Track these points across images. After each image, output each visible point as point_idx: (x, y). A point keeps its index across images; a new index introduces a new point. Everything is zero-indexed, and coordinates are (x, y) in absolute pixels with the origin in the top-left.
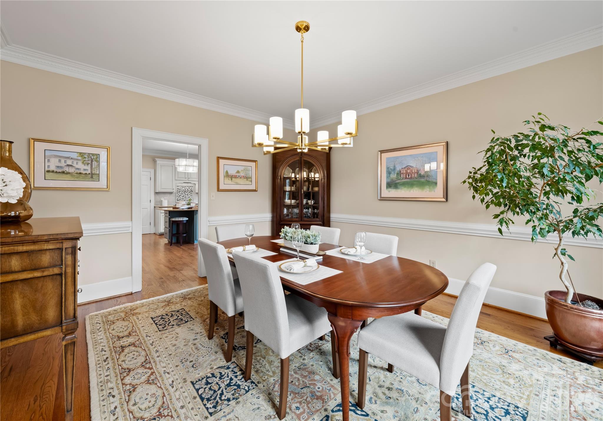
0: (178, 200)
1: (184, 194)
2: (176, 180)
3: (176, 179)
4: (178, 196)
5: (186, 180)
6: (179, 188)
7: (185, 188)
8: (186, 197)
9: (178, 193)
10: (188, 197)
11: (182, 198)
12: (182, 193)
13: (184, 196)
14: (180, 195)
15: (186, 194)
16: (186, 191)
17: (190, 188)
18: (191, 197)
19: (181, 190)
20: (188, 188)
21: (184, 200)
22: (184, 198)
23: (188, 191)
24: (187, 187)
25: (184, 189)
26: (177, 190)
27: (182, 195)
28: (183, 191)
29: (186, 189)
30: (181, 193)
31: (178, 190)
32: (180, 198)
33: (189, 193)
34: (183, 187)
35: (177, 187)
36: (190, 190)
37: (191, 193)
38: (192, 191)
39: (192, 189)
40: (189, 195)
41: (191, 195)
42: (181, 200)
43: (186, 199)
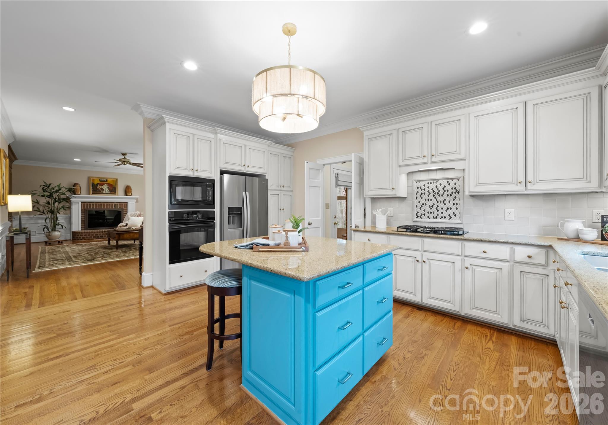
0: (419, 215)
1: (434, 201)
2: (400, 166)
3: (401, 163)
4: (419, 205)
5: (426, 163)
6: (421, 184)
7: (438, 185)
8: (439, 209)
9: (419, 198)
10: (445, 208)
11: (428, 209)
12: (427, 198)
13: (435, 206)
14: (425, 202)
15: (441, 199)
16: (441, 193)
17: (452, 183)
18: (454, 207)
19: (427, 189)
20: (444, 183)
21: (435, 215)
22: (434, 209)
23: (446, 193)
24: (440, 182)
25: (433, 186)
26: (416, 190)
27: (430, 203)
28: (431, 192)
29: (440, 188)
30: (425, 197)
31: (419, 190)
32: (424, 211)
33: (449, 196)
34: (431, 183)
35: (417, 182)
36: (452, 189)
37: (455, 197)
38: (457, 190)
39: (457, 186)
40: (449, 202)
41: (454, 202)
42: (427, 215)
43: (440, 213)
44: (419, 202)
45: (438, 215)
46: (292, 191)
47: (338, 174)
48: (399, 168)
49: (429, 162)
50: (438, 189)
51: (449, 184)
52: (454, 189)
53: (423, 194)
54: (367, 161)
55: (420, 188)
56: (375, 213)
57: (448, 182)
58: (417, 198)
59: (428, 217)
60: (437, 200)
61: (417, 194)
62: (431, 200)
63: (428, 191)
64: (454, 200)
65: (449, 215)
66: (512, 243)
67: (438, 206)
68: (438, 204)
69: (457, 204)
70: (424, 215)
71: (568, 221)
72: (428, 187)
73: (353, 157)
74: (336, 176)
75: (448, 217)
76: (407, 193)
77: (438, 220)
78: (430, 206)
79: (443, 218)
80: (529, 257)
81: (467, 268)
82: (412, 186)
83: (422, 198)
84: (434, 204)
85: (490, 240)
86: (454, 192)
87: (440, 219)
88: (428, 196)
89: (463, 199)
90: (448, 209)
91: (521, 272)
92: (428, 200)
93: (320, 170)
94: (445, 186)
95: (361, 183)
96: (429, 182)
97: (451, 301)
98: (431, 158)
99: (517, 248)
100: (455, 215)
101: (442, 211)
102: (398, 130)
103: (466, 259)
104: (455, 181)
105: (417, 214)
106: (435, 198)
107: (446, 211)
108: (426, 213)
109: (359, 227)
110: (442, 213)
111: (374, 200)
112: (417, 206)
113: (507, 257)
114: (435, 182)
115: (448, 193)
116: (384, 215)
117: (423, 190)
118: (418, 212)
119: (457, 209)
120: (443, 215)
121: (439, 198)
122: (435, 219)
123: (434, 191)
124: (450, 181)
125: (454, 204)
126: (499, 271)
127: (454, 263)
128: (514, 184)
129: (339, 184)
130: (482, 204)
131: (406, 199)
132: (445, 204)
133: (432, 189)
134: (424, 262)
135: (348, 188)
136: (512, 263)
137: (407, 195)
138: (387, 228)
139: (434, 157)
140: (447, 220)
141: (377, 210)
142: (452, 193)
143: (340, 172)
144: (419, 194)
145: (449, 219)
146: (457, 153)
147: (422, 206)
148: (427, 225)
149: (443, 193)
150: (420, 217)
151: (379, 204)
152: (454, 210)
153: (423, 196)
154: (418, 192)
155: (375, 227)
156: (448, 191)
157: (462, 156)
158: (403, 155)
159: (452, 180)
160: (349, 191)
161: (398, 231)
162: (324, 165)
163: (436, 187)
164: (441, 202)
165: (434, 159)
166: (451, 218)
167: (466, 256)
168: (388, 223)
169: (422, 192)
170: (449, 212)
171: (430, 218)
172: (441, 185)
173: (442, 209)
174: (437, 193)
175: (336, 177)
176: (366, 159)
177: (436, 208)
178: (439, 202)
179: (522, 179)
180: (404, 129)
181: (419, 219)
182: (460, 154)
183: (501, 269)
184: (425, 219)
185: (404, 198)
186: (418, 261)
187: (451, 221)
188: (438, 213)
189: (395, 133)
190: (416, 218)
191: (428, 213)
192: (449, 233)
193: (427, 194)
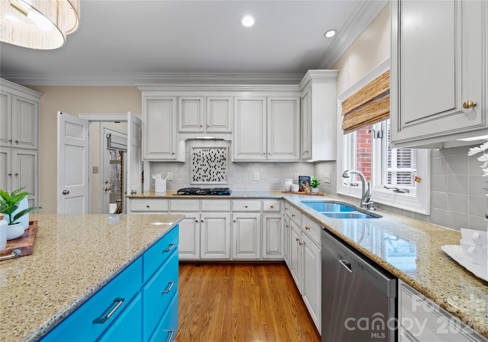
0: (196, 178)
1: (207, 166)
2: (180, 132)
3: (181, 130)
4: (196, 170)
5: (202, 132)
6: (197, 151)
7: (211, 152)
8: (212, 172)
9: (196, 164)
10: (216, 172)
11: (203, 173)
12: (202, 163)
13: (208, 171)
14: (200, 167)
15: (212, 164)
16: (213, 159)
17: (221, 151)
18: (222, 171)
19: (202, 156)
20: (215, 151)
21: (208, 178)
22: (207, 173)
23: (216, 160)
24: (212, 150)
25: (207, 153)
26: (193, 156)
27: (204, 168)
28: (205, 158)
29: (212, 155)
30: (200, 162)
31: (196, 156)
32: (200, 174)
33: (219, 162)
34: (205, 151)
35: (194, 149)
36: (221, 156)
37: (223, 163)
38: (224, 158)
39: (224, 154)
40: (219, 167)
41: (222, 167)
42: (202, 178)
43: (212, 176)
44: (196, 167)
45: (210, 178)
46: (36, 150)
47: (110, 135)
48: (178, 134)
49: (205, 132)
50: (210, 156)
51: (219, 152)
52: (222, 157)
53: (199, 160)
54: (145, 123)
55: (197, 154)
56: (154, 177)
57: (218, 151)
58: (194, 163)
59: (203, 180)
60: (209, 165)
61: (194, 160)
62: (205, 165)
63: (203, 158)
64: (222, 165)
65: (219, 178)
66: (263, 198)
67: (210, 171)
68: (210, 169)
69: (224, 169)
70: (200, 178)
71: (286, 180)
72: (203, 154)
73: (129, 117)
74: (108, 136)
75: (218, 180)
76: (186, 159)
77: (210, 182)
78: (204, 171)
79: (215, 180)
80: (272, 207)
81: (234, 221)
82: (190, 153)
83: (198, 163)
84: (207, 169)
85: (250, 197)
86: (222, 159)
87: (212, 181)
88: (203, 162)
89: (229, 165)
90: (218, 172)
91: (267, 218)
92: (203, 165)
93: (83, 126)
94: (216, 154)
95: (139, 146)
96: (204, 150)
97: (223, 251)
98: (207, 128)
99: (266, 202)
100: (223, 178)
101: (213, 174)
102: (178, 98)
103: (233, 213)
104: (223, 150)
105: (193, 178)
106: (208, 163)
107: (217, 174)
108: (201, 176)
109: (136, 193)
110: (213, 176)
111: (153, 164)
112: (194, 171)
113: (259, 209)
114: (208, 150)
115: (218, 160)
116: (164, 179)
117: (199, 156)
118: (195, 176)
119: (224, 173)
120: (214, 178)
121: (211, 163)
122: (208, 181)
123: (207, 158)
124: (219, 150)
125: (222, 169)
126: (255, 220)
127: (225, 218)
128: (261, 155)
129: (112, 146)
130: (240, 169)
131: (185, 164)
132: (216, 169)
133: (206, 156)
134: (202, 221)
135: (123, 151)
136: (262, 213)
137: (186, 160)
138: (167, 191)
139: (209, 128)
140: (217, 182)
141: (157, 174)
142: (221, 160)
143: (113, 133)
144: (196, 159)
145: (219, 181)
146: (226, 127)
147: (198, 171)
148: (202, 187)
149: (215, 160)
150: (197, 180)
151: (158, 168)
152: (222, 173)
153: (199, 161)
154: (195, 158)
155: (154, 191)
156: (218, 158)
157: (229, 130)
158: (183, 122)
159: (221, 149)
160: (125, 154)
161: (178, 195)
162: (90, 121)
163: (209, 154)
164: (212, 167)
165: (209, 130)
166: (220, 180)
167: (234, 212)
168: (168, 187)
169: (198, 158)
170: (219, 175)
171: (204, 181)
172: (212, 152)
173: (214, 172)
174: (209, 159)
175: (108, 138)
176: (144, 120)
177: (209, 172)
178: (211, 167)
179: (265, 151)
180: (184, 98)
181: (195, 182)
182: (228, 128)
183: (256, 218)
184: (200, 182)
185: (183, 163)
186: (197, 221)
187: (220, 183)
188: (210, 176)
189: (175, 99)
190: (193, 181)
191: (203, 176)
192: (220, 193)
193: (202, 160)
